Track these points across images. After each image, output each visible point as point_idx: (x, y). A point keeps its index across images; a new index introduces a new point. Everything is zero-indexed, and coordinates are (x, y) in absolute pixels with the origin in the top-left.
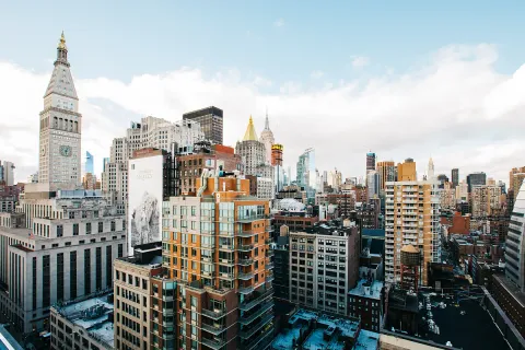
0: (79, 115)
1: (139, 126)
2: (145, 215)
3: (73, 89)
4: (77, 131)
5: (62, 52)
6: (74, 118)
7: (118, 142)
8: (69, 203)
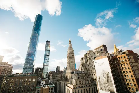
0: (74, 54)
1: (86, 53)
2: (105, 78)
3: (72, 49)
4: (74, 57)
5: (70, 42)
6: (73, 55)
7: (82, 58)
8: (77, 75)
